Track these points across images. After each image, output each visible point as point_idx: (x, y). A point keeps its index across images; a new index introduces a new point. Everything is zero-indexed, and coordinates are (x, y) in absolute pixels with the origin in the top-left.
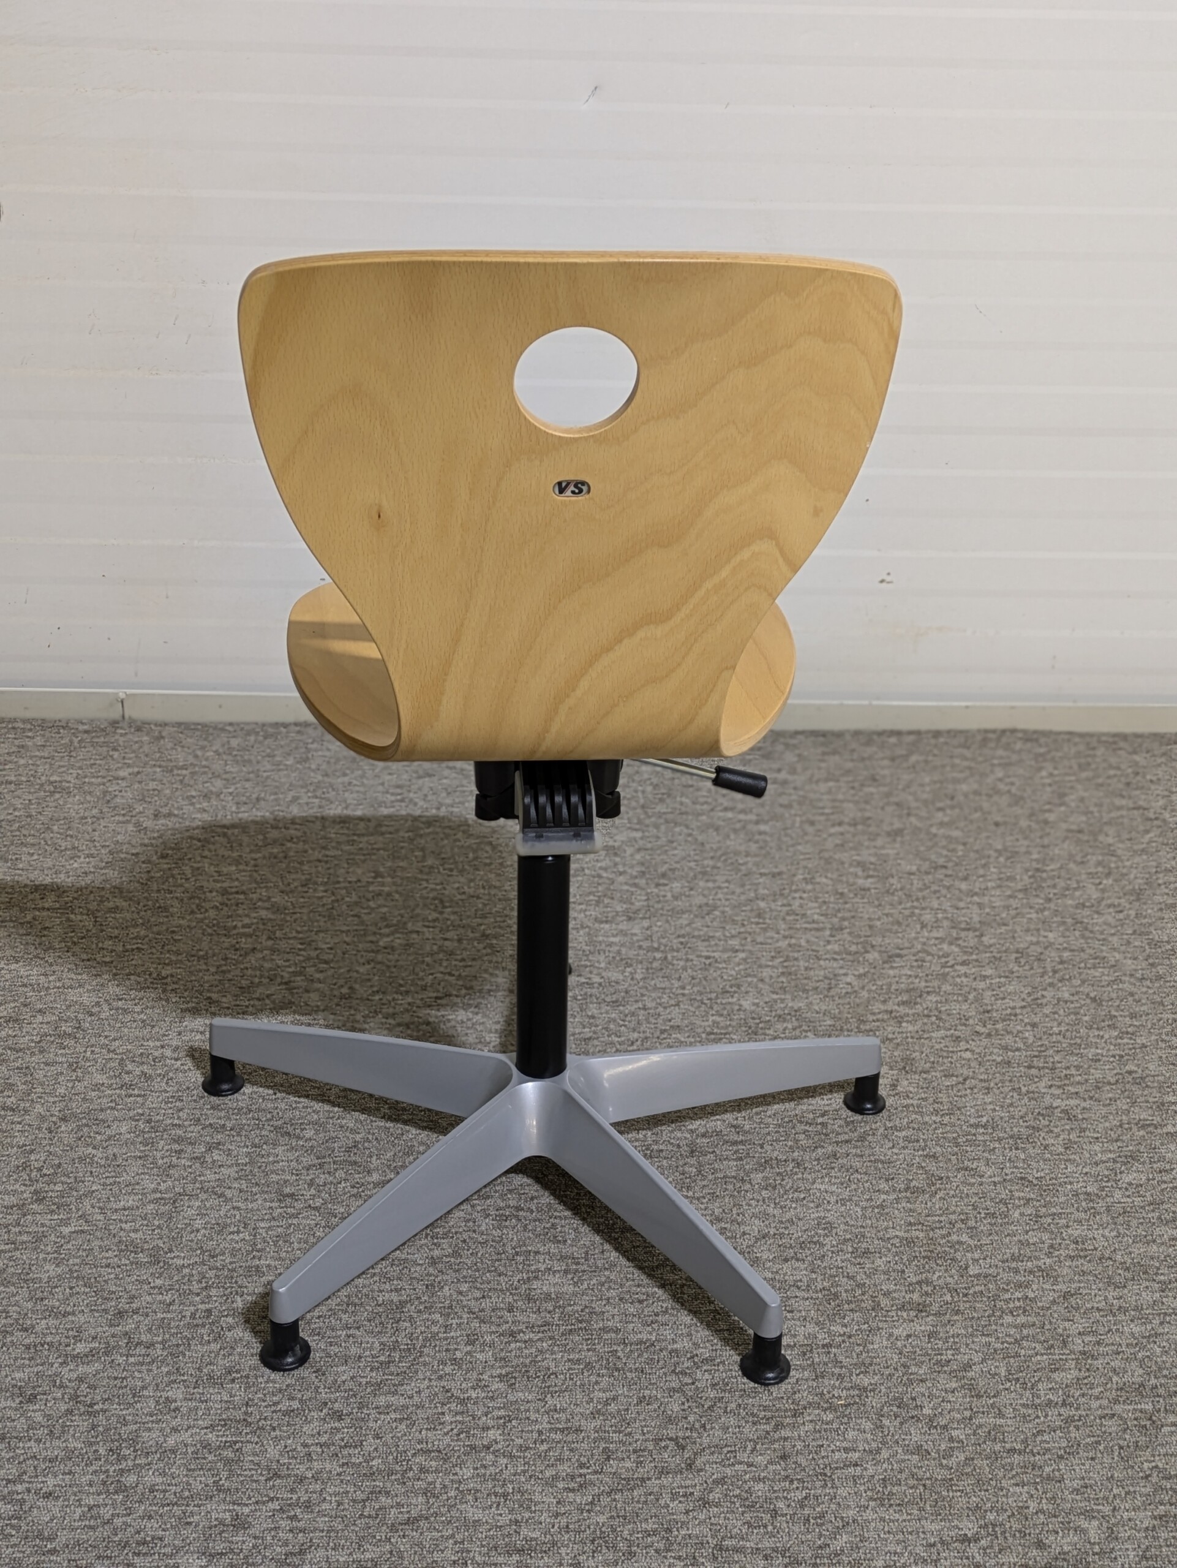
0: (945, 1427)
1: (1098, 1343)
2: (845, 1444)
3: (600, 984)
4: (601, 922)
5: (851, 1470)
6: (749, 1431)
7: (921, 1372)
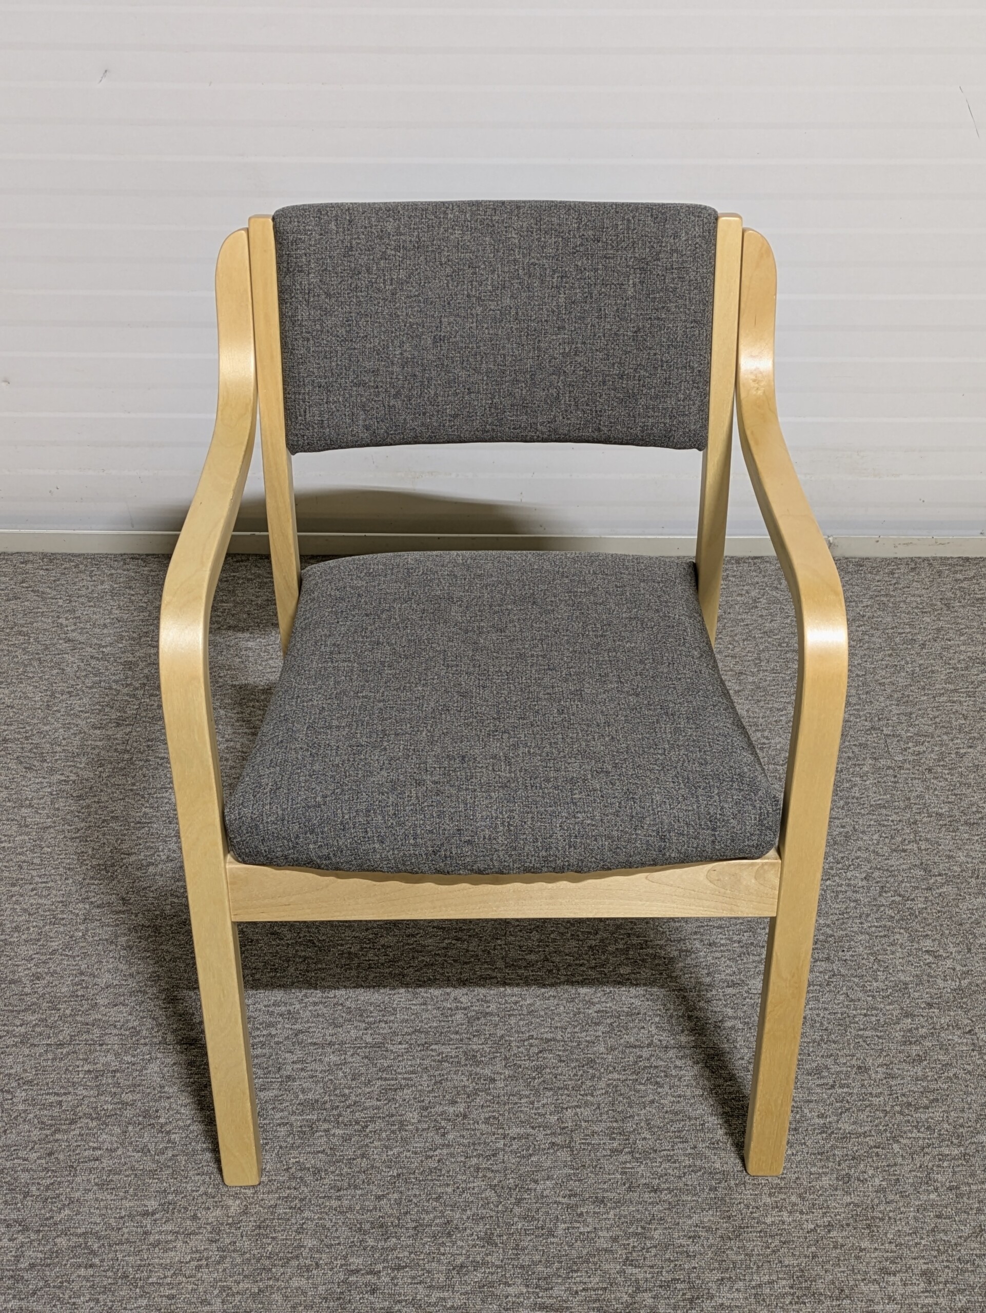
0: (168, 1133)
1: (302, 1069)
2: (95, 1145)
3: (74, 782)
4: (96, 728)
5: (91, 1164)
6: (36, 1134)
7: (171, 1091)
